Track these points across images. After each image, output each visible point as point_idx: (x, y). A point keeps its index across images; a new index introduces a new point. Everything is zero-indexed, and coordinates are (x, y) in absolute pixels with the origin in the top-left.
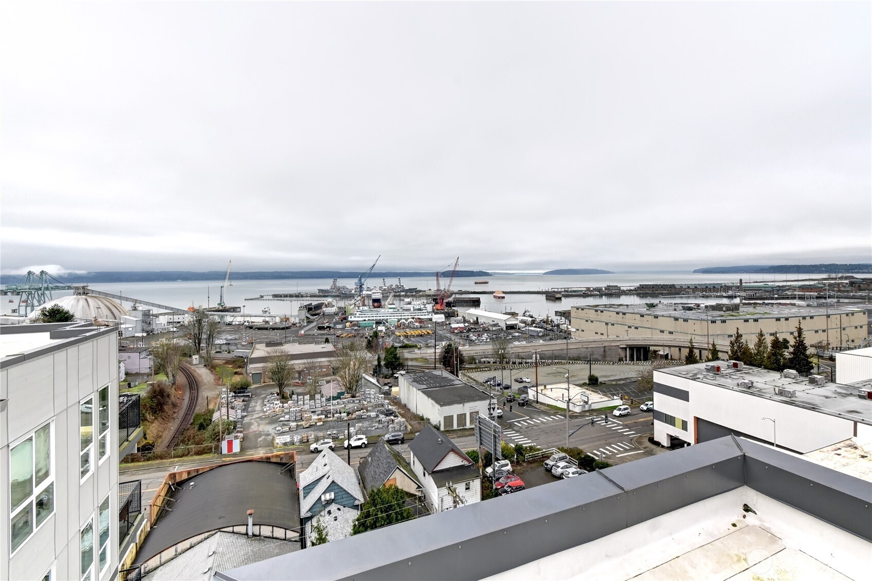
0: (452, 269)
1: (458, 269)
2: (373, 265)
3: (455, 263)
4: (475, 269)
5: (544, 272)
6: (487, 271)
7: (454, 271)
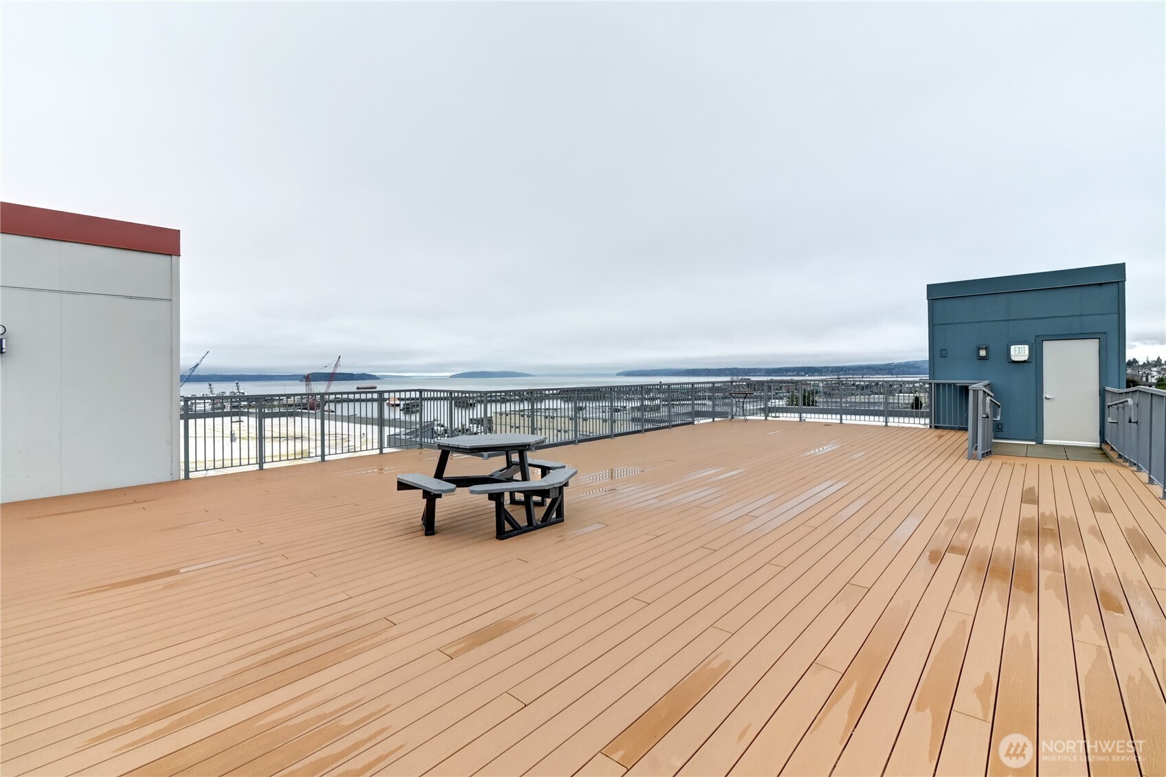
0: (330, 370)
1: (339, 371)
2: (195, 364)
3: (335, 363)
4: (355, 371)
5: (450, 375)
6: (373, 374)
7: (333, 373)
